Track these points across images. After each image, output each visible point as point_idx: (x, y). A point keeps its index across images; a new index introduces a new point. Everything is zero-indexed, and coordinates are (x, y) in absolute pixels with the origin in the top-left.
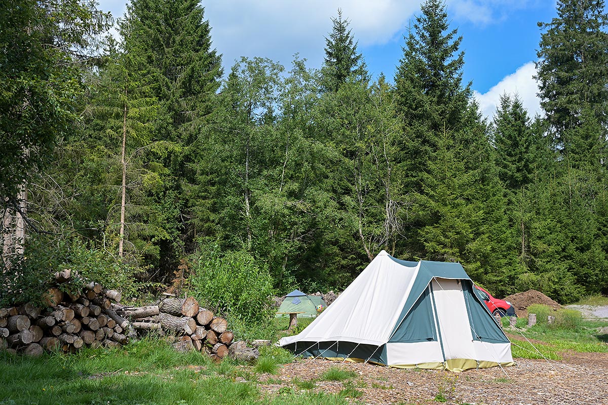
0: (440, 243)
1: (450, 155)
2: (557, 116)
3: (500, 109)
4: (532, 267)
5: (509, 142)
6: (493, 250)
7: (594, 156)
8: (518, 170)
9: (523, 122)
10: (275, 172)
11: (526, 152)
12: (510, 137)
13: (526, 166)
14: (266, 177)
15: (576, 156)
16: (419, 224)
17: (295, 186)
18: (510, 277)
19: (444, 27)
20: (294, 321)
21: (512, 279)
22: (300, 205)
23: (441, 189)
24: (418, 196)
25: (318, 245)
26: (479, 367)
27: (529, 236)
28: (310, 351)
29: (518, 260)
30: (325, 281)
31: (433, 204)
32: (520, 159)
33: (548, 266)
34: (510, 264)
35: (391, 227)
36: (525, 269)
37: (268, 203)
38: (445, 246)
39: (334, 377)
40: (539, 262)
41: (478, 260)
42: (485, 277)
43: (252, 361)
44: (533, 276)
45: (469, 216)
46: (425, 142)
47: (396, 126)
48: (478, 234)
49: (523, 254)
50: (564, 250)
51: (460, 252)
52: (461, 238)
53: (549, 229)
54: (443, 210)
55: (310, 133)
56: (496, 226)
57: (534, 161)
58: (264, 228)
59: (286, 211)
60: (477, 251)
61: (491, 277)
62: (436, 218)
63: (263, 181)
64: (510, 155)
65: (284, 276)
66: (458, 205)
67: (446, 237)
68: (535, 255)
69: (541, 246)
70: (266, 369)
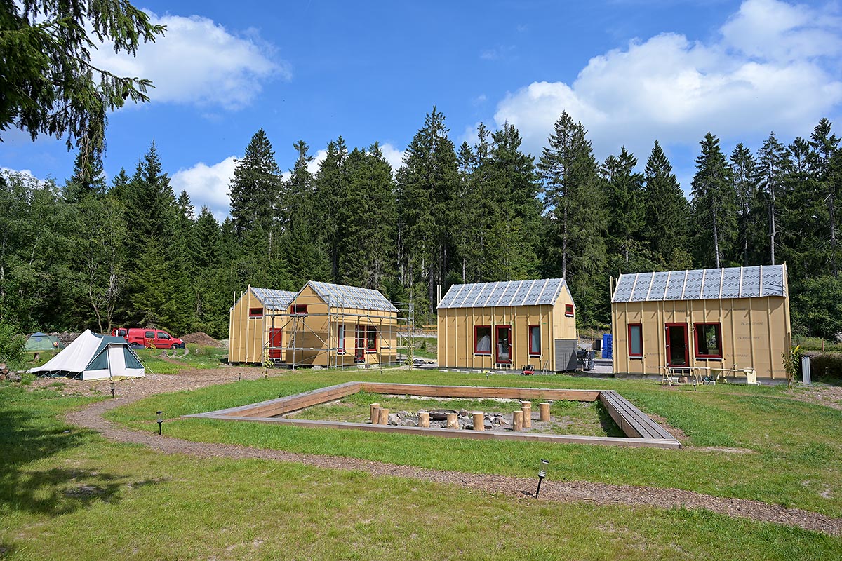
0: (143, 304)
1: (155, 251)
2: (240, 220)
3: (201, 214)
4: (202, 319)
5: (203, 238)
6: (178, 308)
7: (258, 249)
8: (207, 255)
9: (213, 227)
10: (26, 253)
11: (213, 245)
12: (203, 235)
13: (212, 254)
14: (19, 255)
15: (247, 248)
16: (132, 291)
17: (42, 263)
18: (187, 324)
19: (159, 171)
20: (37, 357)
21: (189, 325)
22: (45, 275)
23: (147, 272)
24: (132, 274)
25: (58, 299)
26: (128, 379)
27: (202, 301)
28: (47, 375)
29: (194, 314)
30: (62, 323)
31: (141, 280)
32: (209, 249)
33: (211, 319)
34: (188, 317)
35: (112, 292)
36: (198, 320)
37: (20, 273)
38: (147, 306)
39: (55, 385)
40: (206, 316)
41: (167, 315)
42: (171, 324)
43: (18, 381)
44: (201, 324)
45: (163, 289)
46: (140, 241)
47: (122, 229)
48: (169, 299)
49: (198, 311)
50: (223, 309)
51: (156, 310)
52: (157, 302)
53: (215, 297)
54: (147, 285)
55: (56, 228)
56: (181, 294)
57: (217, 250)
58: (16, 289)
59: (34, 280)
60: (168, 309)
61: (175, 324)
62: (142, 289)
63: (15, 257)
64: (203, 246)
65: (29, 321)
66: (157, 282)
67: (148, 301)
68: (205, 312)
69: (208, 307)
70: (26, 383)
